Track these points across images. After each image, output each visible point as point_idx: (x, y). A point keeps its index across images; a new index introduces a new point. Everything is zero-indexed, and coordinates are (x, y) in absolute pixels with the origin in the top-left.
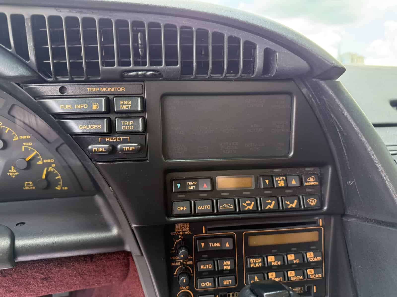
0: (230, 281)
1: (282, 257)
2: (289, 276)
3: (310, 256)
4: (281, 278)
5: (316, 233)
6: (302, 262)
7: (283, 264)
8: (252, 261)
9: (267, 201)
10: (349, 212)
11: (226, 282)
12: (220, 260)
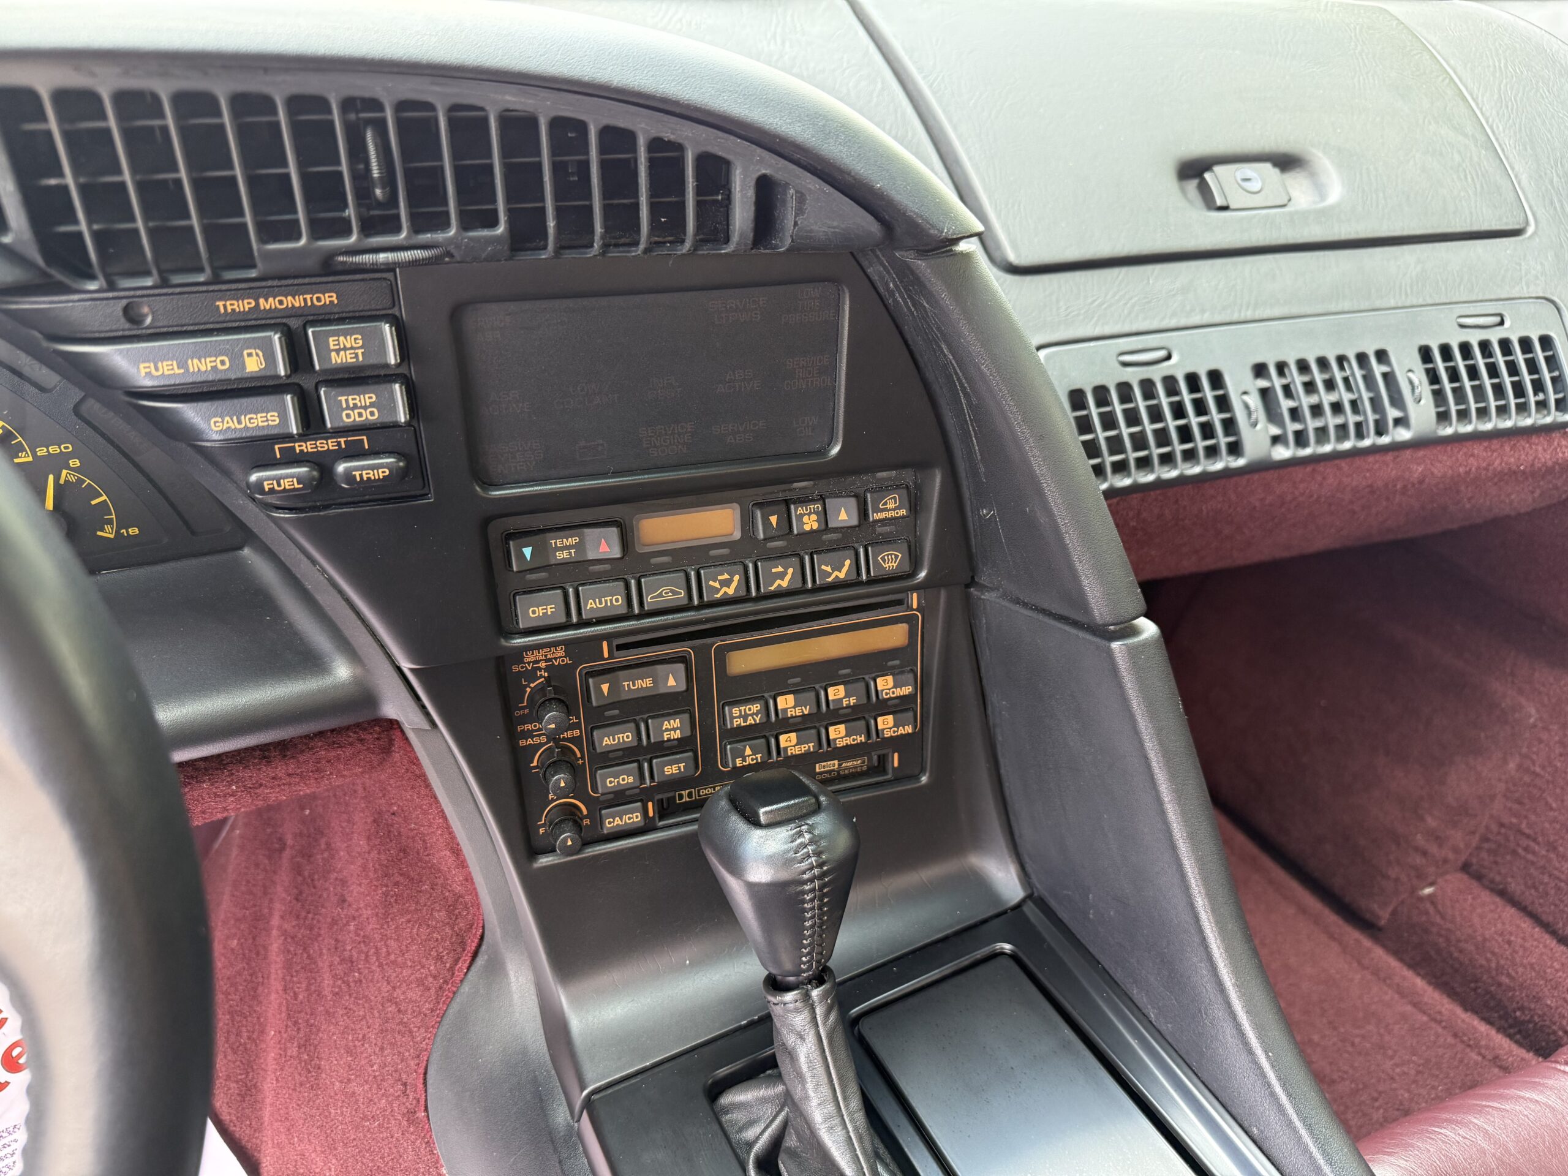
0: (682, 765)
1: (812, 694)
2: (832, 737)
3: (885, 685)
4: (811, 745)
5: (904, 627)
6: (864, 701)
7: (815, 711)
8: (736, 711)
9: (774, 570)
11: (671, 770)
12: (652, 717)
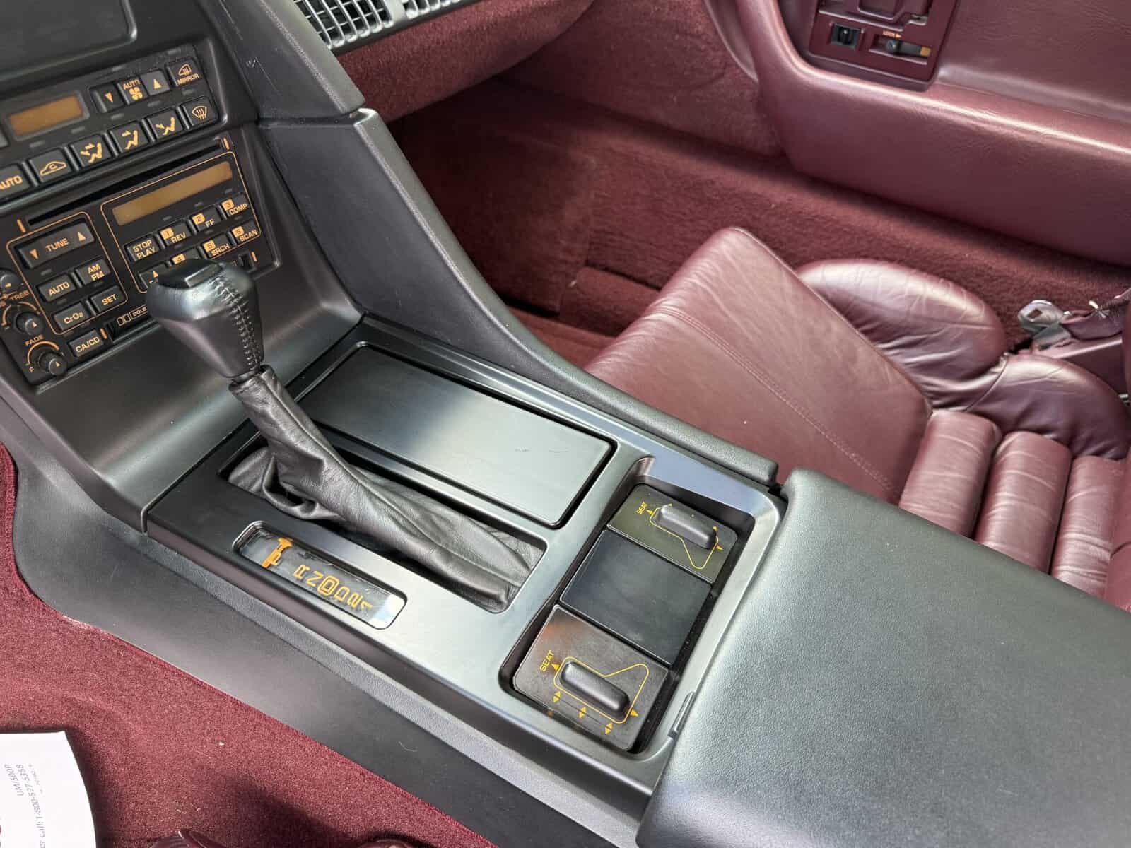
0: (113, 296)
1: (184, 224)
2: (207, 250)
3: (228, 206)
5: (226, 164)
6: (219, 220)
7: (189, 234)
8: (135, 248)
9: (124, 135)
10: (265, 115)
11: (107, 301)
